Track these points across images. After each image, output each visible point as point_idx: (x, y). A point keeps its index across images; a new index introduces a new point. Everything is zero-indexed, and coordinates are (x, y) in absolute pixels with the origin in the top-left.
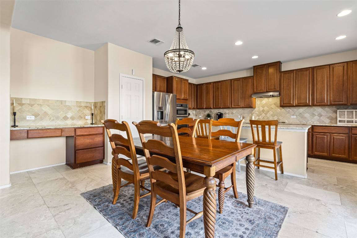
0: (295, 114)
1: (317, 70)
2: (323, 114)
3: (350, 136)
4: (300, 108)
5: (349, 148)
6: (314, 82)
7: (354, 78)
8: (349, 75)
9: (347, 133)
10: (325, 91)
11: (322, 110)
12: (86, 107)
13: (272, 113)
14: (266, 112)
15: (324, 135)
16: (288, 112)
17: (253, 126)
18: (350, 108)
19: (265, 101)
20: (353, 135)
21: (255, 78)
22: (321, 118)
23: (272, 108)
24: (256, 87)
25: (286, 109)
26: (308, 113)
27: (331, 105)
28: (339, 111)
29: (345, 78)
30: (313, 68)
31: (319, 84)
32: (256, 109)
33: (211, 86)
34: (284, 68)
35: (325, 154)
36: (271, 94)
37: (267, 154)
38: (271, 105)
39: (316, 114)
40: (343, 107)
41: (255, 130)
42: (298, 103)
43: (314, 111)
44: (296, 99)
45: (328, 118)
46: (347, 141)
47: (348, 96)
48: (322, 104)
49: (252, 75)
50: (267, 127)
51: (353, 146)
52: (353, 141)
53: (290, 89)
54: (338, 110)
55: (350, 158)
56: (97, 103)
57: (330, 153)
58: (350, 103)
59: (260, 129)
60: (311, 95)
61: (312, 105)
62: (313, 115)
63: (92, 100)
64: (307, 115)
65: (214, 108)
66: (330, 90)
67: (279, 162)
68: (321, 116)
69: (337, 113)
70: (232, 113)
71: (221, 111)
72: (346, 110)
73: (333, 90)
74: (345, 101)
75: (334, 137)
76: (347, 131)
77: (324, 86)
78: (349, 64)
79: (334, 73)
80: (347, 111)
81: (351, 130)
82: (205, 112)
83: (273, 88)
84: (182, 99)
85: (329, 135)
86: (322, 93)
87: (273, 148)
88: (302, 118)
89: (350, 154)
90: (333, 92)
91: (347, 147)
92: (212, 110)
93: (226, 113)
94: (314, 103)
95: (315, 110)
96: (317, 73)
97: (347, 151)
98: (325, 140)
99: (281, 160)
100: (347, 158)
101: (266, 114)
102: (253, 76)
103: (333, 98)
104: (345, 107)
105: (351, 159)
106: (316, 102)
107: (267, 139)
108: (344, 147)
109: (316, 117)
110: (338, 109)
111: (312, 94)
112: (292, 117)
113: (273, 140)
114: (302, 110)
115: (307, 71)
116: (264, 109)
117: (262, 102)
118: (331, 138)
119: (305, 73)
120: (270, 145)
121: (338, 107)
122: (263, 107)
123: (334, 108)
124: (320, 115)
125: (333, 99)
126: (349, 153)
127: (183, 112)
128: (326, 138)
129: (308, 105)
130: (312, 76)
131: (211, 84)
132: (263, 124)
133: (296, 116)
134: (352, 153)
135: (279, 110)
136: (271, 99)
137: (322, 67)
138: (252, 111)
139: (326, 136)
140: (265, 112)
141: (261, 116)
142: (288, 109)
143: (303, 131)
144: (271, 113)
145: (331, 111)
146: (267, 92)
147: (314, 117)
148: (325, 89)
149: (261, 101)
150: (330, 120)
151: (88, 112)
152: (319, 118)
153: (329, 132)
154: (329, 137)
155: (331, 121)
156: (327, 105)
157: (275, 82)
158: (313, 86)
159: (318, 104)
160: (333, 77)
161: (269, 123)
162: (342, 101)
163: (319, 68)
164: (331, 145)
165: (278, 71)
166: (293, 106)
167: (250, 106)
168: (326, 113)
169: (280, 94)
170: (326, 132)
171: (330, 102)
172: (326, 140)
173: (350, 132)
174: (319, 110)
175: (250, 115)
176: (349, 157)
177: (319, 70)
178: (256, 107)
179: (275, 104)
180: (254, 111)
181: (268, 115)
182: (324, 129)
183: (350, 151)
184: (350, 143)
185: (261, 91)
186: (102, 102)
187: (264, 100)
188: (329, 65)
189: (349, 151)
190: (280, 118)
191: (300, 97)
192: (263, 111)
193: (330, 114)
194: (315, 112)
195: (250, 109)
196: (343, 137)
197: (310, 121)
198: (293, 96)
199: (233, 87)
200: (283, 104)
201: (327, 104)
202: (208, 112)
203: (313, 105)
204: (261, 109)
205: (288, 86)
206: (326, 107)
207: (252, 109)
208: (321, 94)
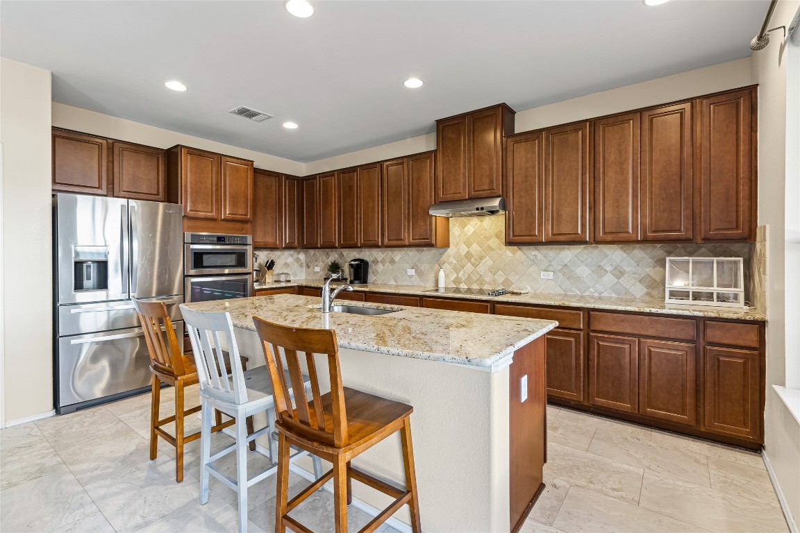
0: (550, 268)
1: (606, 129)
2: (627, 269)
3: (701, 349)
4: (563, 249)
5: (697, 391)
6: (597, 165)
7: (712, 153)
8: (698, 143)
9: (689, 338)
10: (628, 196)
11: (625, 255)
13: (490, 263)
14: (475, 259)
15: (623, 342)
16: (534, 262)
18: (703, 250)
20: (708, 347)
21: (440, 156)
22: (622, 281)
23: (491, 249)
24: (443, 184)
25: (526, 251)
26: (586, 266)
27: (645, 241)
28: (670, 261)
29: (687, 150)
30: (594, 122)
31: (611, 173)
32: (451, 250)
33: (334, 181)
34: (522, 125)
35: (626, 406)
38: (488, 239)
39: (609, 268)
40: (682, 247)
42: (553, 235)
43: (602, 260)
44: (548, 220)
45: (640, 282)
46: (690, 367)
47: (697, 211)
48: (620, 239)
49: (432, 147)
51: (709, 385)
52: (708, 366)
53: (533, 188)
54: (668, 259)
55: (702, 426)
57: (641, 404)
58: (703, 237)
60: (590, 208)
61: (592, 241)
62: (599, 270)
64: (583, 271)
66: (643, 194)
68: (622, 273)
69: (664, 267)
70: (392, 261)
71: (366, 255)
72: (691, 259)
73: (651, 193)
74: (687, 229)
75: (650, 351)
76: (690, 332)
77: (626, 181)
78: (698, 108)
79: (654, 136)
80: (694, 262)
81: (701, 327)
83: (486, 187)
84: (225, 220)
85: (637, 341)
86: (619, 204)
88: (568, 279)
89: (701, 410)
90: (651, 199)
91: (690, 386)
92: (345, 252)
93: (375, 262)
94: (597, 234)
95: (606, 256)
96: (604, 138)
97: (689, 401)
98: (624, 358)
100: (693, 423)
101: (475, 266)
102: (435, 152)
103: (651, 219)
104: (690, 247)
105: (702, 429)
106: (605, 233)
108: (683, 385)
109: (609, 278)
110: (669, 254)
111: (592, 204)
112: (543, 275)
114: (569, 254)
115: (576, 131)
116: (470, 249)
117: (466, 229)
118: (642, 353)
119: (571, 137)
121: (669, 247)
122: (468, 244)
123: (658, 250)
124: (619, 273)
125: (651, 224)
126: (697, 406)
127: (232, 260)
128: (629, 352)
129: (581, 242)
130: (592, 148)
131: (333, 175)
133: (554, 272)
134: (707, 408)
135: (510, 253)
137: (620, 118)
138: (441, 254)
139: (627, 347)
140: (472, 260)
141: (462, 272)
142: (532, 252)
144: (488, 261)
145: (650, 260)
147: (601, 276)
148: (627, 189)
149: (464, 226)
150: (647, 287)
152: (616, 280)
153: (637, 332)
154: (637, 348)
155: (650, 290)
156: (637, 242)
157: (491, 169)
158: (595, 178)
159: (609, 238)
160: (651, 151)
162: (678, 228)
163: (611, 120)
164: (641, 377)
165: (499, 135)
166: (541, 243)
167: (426, 242)
168: (635, 264)
169: (504, 206)
170: (629, 331)
171: (644, 231)
172: (627, 359)
173: (701, 335)
174: (615, 255)
175: (437, 266)
176: (697, 421)
177: (611, 128)
178: (451, 245)
180: (444, 257)
181: (482, 269)
182: (622, 321)
183: (702, 401)
184: (702, 373)
185: (457, 197)
187: (471, 223)
188: (640, 111)
189: (697, 399)
190: (513, 278)
191: (559, 215)
192: (468, 256)
193: (648, 270)
194: (606, 260)
196: (679, 350)
197: (591, 289)
198: (540, 210)
199: (385, 185)
200: (514, 236)
201: (634, 238)
203: (596, 241)
204: (464, 249)
205: (526, 181)
206: (634, 248)
207: (440, 250)
208: (617, 207)
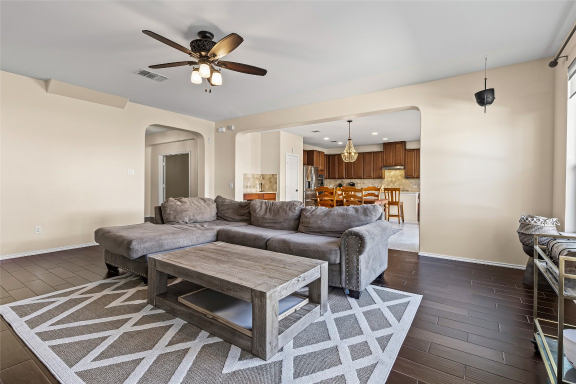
0: (416, 185)
12: (257, 178)
16: (412, 183)
17: (386, 192)
19: (393, 173)
21: (384, 153)
23: (399, 179)
24: (385, 161)
25: (409, 180)
32: (386, 180)
34: (409, 147)
36: (398, 167)
37: (394, 210)
38: (397, 176)
41: (387, 194)
49: (383, 150)
50: (394, 192)
56: (266, 175)
59: (390, 194)
63: (260, 173)
65: (346, 178)
67: (401, 215)
70: (364, 183)
71: (353, 181)
82: (336, 182)
83: (399, 163)
84: (320, 170)
87: (397, 205)
92: (344, 180)
93: (357, 183)
99: (402, 213)
101: (393, 183)
107: (394, 201)
112: (414, 186)
113: (397, 201)
117: (391, 174)
120: (396, 203)
122: (391, 178)
132: (392, 190)
135: (404, 181)
136: (398, 172)
141: (390, 185)
142: (411, 180)
143: (414, 195)
144: (398, 183)
146: (395, 165)
151: (257, 182)
157: (401, 158)
161: (395, 190)
165: (404, 149)
166: (414, 178)
167: (381, 177)
169: (404, 168)
175: (380, 184)
178: (386, 178)
179: (401, 176)
180: (383, 182)
181: (396, 185)
185: (390, 165)
186: (273, 175)
190: (405, 187)
192: (391, 181)
195: (379, 180)
198: (415, 169)
200: (407, 176)
202: (339, 182)
204: (390, 179)
205: (411, 162)
207: (382, 180)
